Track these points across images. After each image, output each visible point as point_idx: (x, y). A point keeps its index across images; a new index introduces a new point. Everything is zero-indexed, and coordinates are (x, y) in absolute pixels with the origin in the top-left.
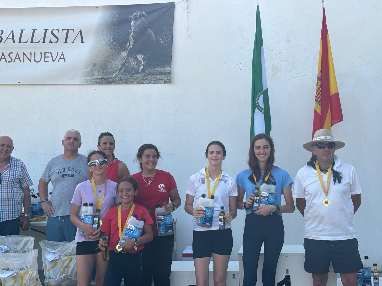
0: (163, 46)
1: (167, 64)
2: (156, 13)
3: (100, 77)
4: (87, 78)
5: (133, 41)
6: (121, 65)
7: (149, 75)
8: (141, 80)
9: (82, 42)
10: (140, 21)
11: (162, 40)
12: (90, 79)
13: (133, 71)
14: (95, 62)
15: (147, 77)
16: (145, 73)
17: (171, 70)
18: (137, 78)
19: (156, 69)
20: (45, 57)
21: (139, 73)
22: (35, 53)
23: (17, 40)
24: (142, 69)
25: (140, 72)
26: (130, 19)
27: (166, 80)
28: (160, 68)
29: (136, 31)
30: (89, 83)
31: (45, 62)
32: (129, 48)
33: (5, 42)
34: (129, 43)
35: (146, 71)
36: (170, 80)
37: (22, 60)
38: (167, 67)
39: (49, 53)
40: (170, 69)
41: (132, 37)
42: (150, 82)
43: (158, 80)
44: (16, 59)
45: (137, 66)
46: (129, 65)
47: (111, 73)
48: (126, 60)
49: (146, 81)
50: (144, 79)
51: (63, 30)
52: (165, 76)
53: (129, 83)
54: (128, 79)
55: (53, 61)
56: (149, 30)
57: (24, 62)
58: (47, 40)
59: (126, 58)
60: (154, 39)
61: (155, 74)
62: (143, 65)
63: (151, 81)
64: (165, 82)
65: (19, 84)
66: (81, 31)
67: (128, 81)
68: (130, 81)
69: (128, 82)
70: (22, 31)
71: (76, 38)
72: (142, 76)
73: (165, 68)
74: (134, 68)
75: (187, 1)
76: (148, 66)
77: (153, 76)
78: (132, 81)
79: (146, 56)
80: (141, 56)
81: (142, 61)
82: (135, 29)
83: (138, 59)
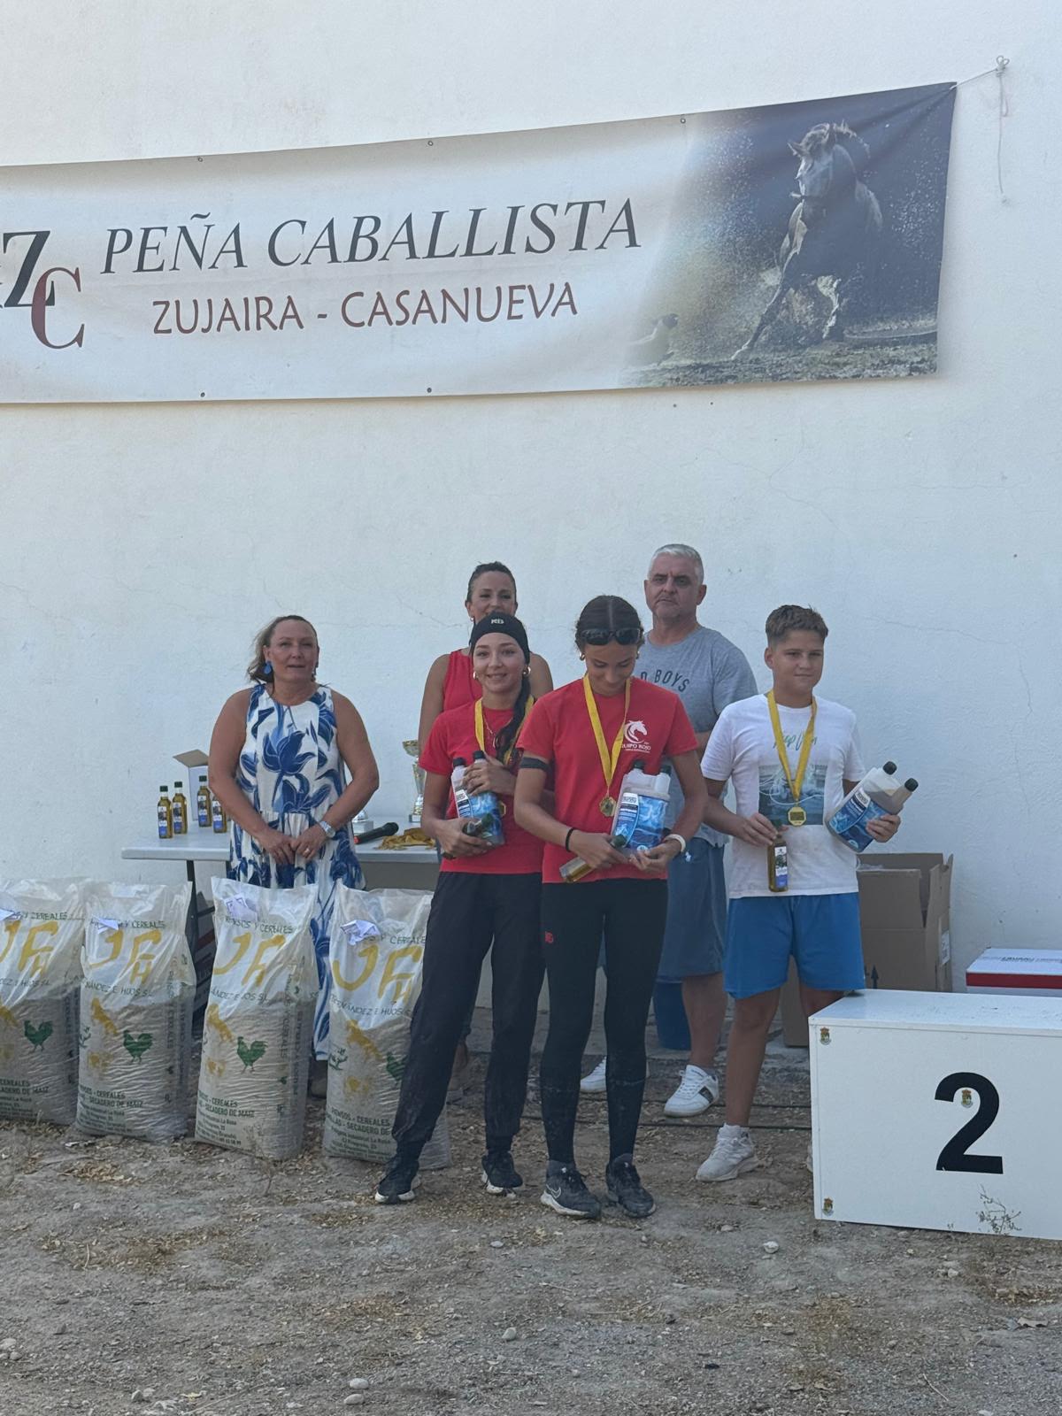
0: (910, 243)
1: (920, 307)
2: (887, 126)
3: (688, 362)
4: (646, 368)
5: (806, 230)
6: (762, 316)
7: (857, 347)
8: (828, 367)
9: (633, 243)
10: (830, 158)
11: (908, 220)
12: (654, 371)
13: (801, 337)
14: (673, 312)
15: (848, 354)
17: (935, 327)
18: (814, 359)
19: (881, 326)
20: (512, 302)
21: (823, 340)
22: (479, 290)
23: (422, 247)
24: (831, 328)
25: (827, 339)
26: (795, 153)
27: (918, 363)
28: (897, 322)
29: (817, 193)
30: (651, 384)
31: (510, 317)
32: (791, 254)
33: (387, 257)
34: (792, 238)
35: (848, 336)
36: (933, 362)
37: (439, 316)
38: (921, 316)
39: (523, 287)
40: (934, 324)
41: (800, 216)
42: (859, 374)
43: (888, 363)
44: (419, 311)
45: (817, 319)
46: (788, 318)
47: (727, 349)
48: (780, 298)
49: (845, 369)
50: (837, 364)
51: (570, 205)
52: (913, 350)
53: (787, 378)
54: (783, 366)
55: (538, 314)
56: (861, 188)
57: (444, 320)
58: (518, 244)
59: (778, 291)
60: (879, 219)
61: (877, 345)
62: (837, 313)
63: (864, 370)
64: (914, 371)
65: (430, 398)
66: (627, 207)
67: (784, 371)
68: (790, 371)
69: (784, 376)
70: (439, 215)
71: (611, 231)
72: (833, 351)
73: (913, 320)
74: (805, 327)
75: (999, 75)
76: (855, 313)
77: (871, 351)
78: (797, 373)
79: (849, 280)
80: (831, 281)
81: (834, 299)
82: (811, 188)
83: (821, 293)
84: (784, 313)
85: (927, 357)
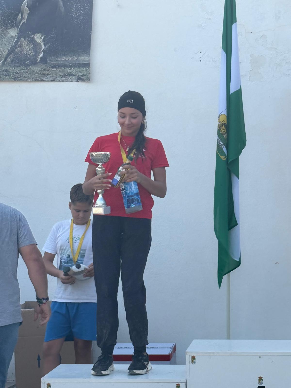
0: (77, 21)
1: (82, 51)
5: (29, 12)
6: (9, 50)
7: (53, 67)
8: (40, 75)
11: (76, 10)
13: (27, 61)
15: (49, 70)
16: (46, 63)
17: (89, 61)
18: (33, 71)
19: (64, 58)
21: (38, 63)
24: (41, 57)
25: (39, 62)
27: (81, 76)
28: (71, 56)
32: (22, 22)
34: (22, 15)
35: (49, 62)
36: (89, 76)
38: (82, 55)
40: (88, 59)
41: (26, 5)
42: (54, 79)
43: (67, 75)
45: (34, 53)
46: (21, 51)
48: (17, 42)
49: (48, 77)
50: (44, 74)
52: (79, 70)
53: (21, 80)
54: (19, 74)
59: (16, 39)
60: (63, 9)
61: (62, 66)
62: (44, 51)
63: (56, 78)
64: (79, 79)
67: (19, 76)
68: (22, 76)
69: (19, 79)
72: (42, 68)
73: (79, 56)
74: (29, 56)
77: (60, 69)
78: (26, 77)
79: (49, 36)
80: (40, 36)
81: (42, 44)
83: (36, 41)
84: (19, 49)
85: (85, 74)
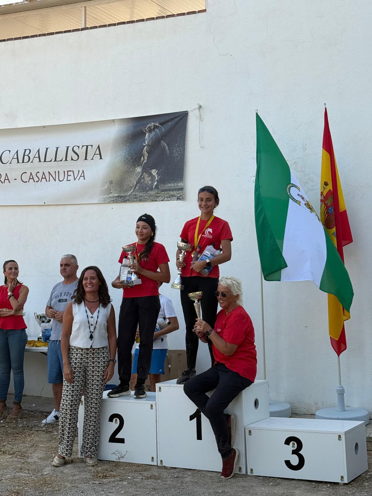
0: (176, 160)
1: (179, 179)
2: (169, 124)
3: (117, 195)
4: (105, 197)
5: (148, 155)
6: (137, 181)
7: (162, 191)
8: (154, 197)
9: (101, 158)
10: (154, 133)
11: (176, 152)
12: (107, 197)
14: (112, 179)
15: (160, 193)
17: (183, 186)
18: (151, 195)
19: (169, 185)
20: (68, 175)
22: (59, 172)
23: (42, 159)
24: (155, 185)
25: (154, 188)
26: (144, 131)
27: (179, 196)
28: (173, 183)
29: (150, 144)
30: (106, 202)
31: (67, 180)
32: (144, 162)
33: (33, 162)
34: (144, 158)
36: (183, 196)
37: (48, 180)
39: (71, 171)
41: (146, 151)
43: (171, 196)
44: (42, 178)
45: (151, 182)
47: (127, 191)
48: (141, 175)
49: (159, 198)
50: (157, 196)
51: (83, 146)
52: (178, 192)
53: (143, 201)
55: (75, 179)
56: (162, 142)
57: (49, 181)
58: (69, 158)
59: (141, 173)
60: (168, 152)
61: (168, 191)
62: (157, 181)
63: (164, 198)
64: (178, 199)
65: (45, 205)
66: (99, 147)
67: (142, 198)
68: (144, 198)
69: (143, 200)
70: (47, 149)
71: (95, 154)
72: (156, 192)
73: (178, 183)
74: (148, 185)
75: (199, 109)
76: (162, 181)
77: (166, 192)
78: (146, 199)
79: (160, 171)
80: (155, 171)
81: (156, 176)
82: (149, 142)
83: (153, 174)
85: (181, 195)
